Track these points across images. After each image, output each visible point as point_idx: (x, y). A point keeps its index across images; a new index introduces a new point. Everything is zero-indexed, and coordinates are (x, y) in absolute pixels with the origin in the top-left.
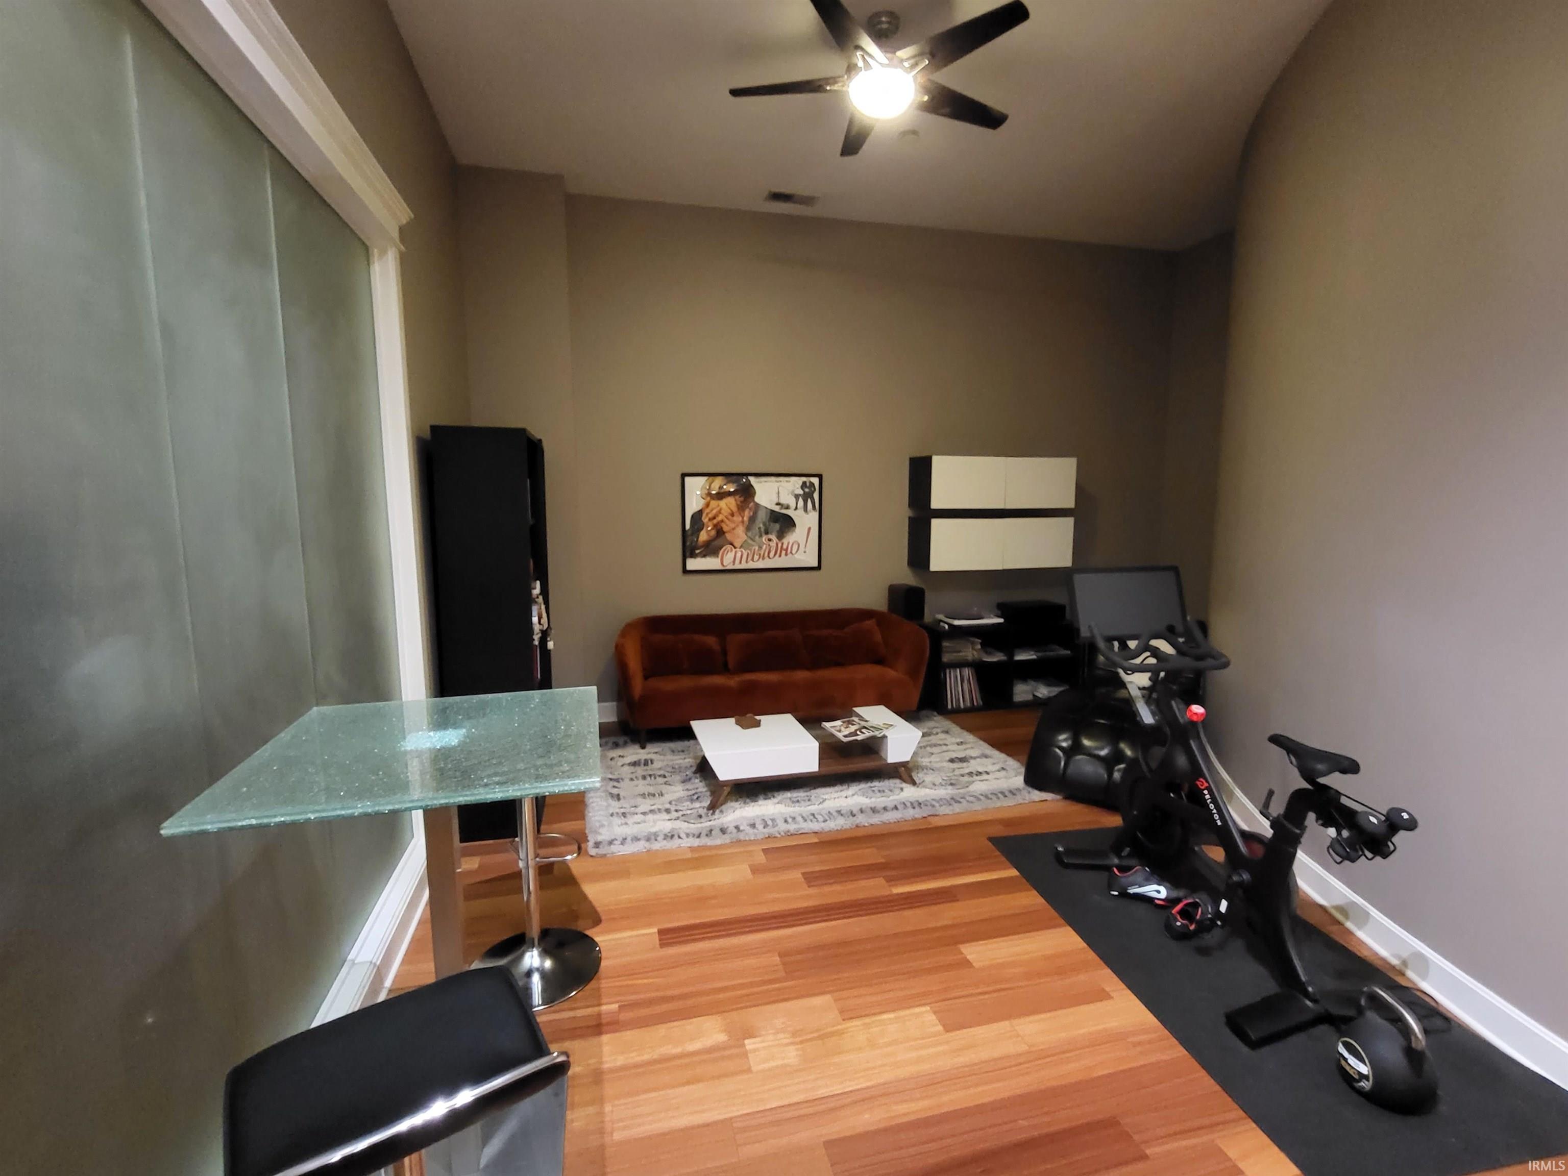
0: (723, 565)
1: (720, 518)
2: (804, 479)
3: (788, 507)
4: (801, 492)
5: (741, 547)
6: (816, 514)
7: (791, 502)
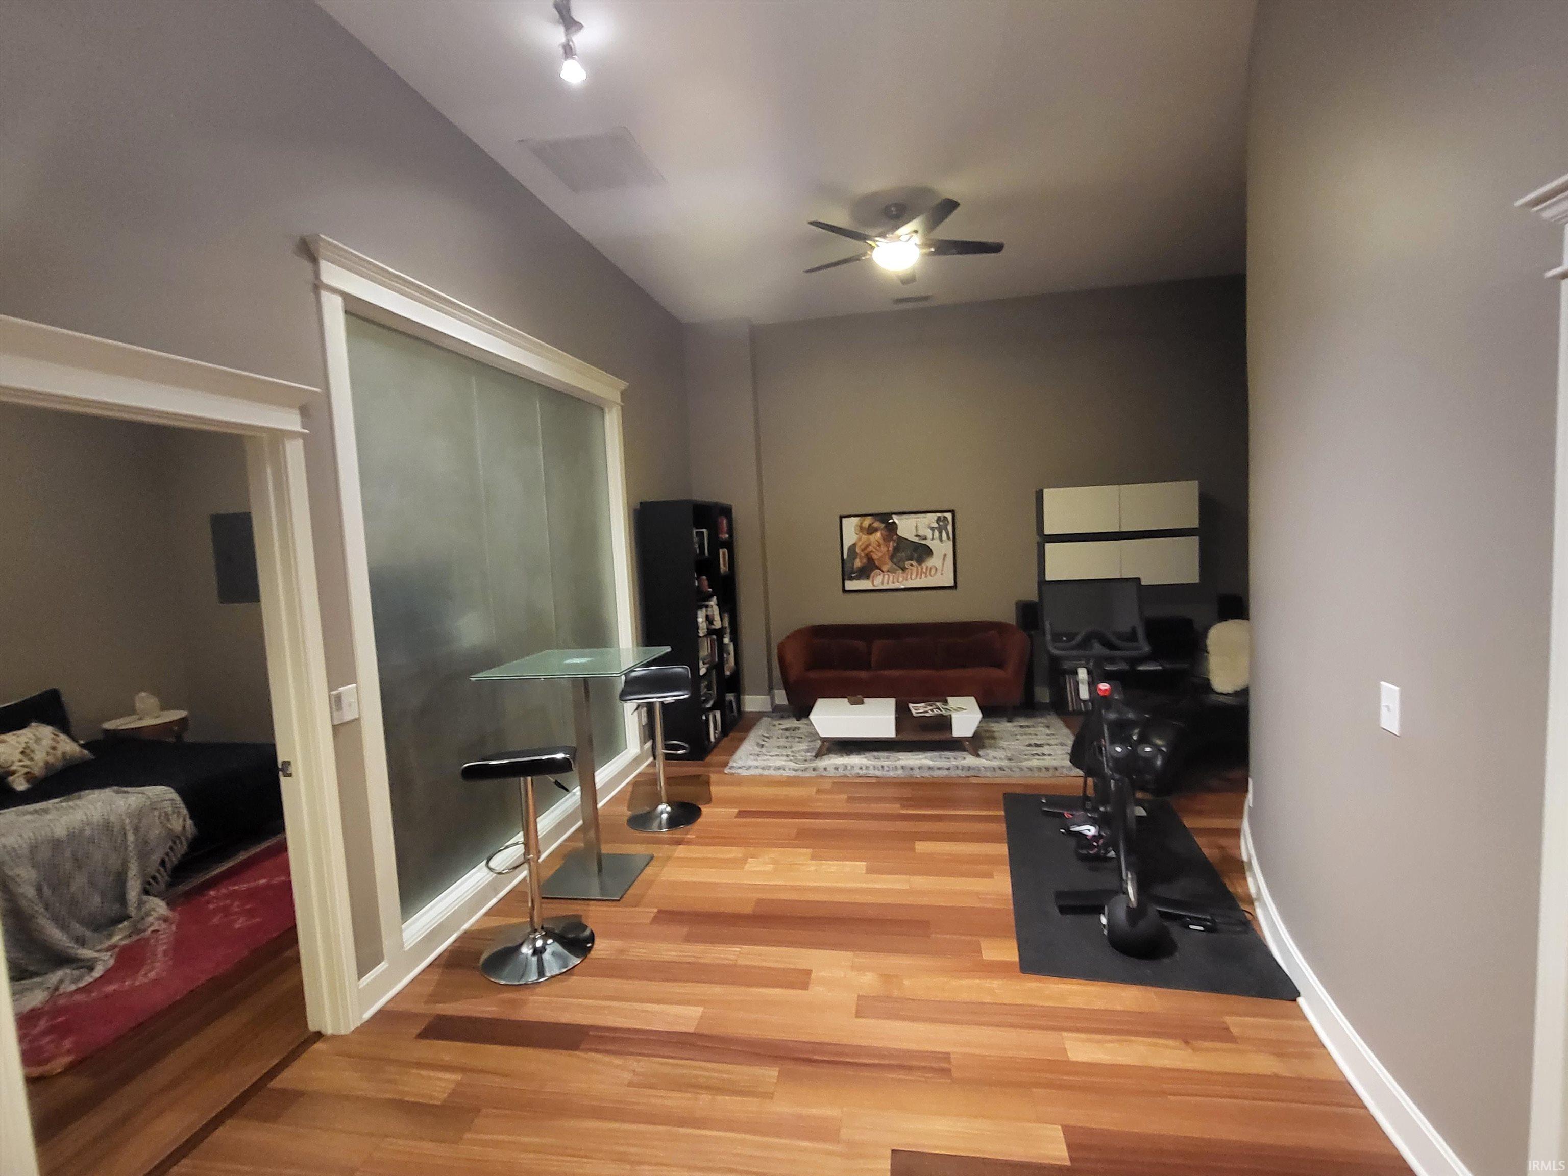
0: (874, 586)
1: (869, 549)
2: (939, 514)
3: (925, 538)
4: (936, 525)
5: (888, 571)
6: (951, 543)
7: (929, 533)
